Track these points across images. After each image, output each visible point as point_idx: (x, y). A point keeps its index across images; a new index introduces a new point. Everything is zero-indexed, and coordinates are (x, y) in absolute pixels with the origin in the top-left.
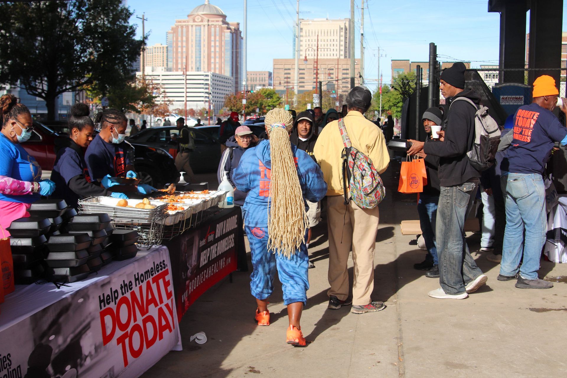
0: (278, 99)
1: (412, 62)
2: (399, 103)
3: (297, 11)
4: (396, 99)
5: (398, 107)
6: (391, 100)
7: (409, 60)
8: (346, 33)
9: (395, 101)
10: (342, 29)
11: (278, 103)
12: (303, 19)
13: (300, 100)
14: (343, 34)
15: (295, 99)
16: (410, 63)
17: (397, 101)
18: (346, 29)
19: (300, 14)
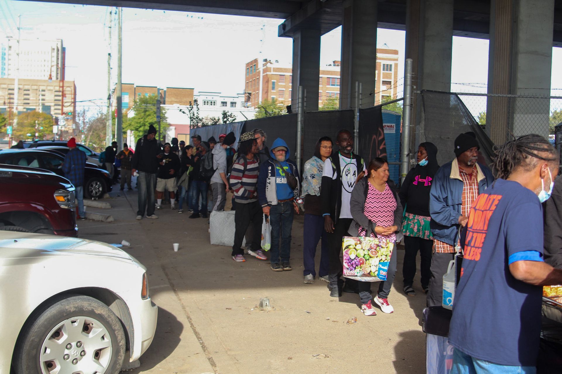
0: (3, 120)
1: (137, 86)
2: (140, 127)
3: (18, 27)
4: (137, 123)
5: (140, 131)
6: (133, 123)
7: (134, 84)
8: (58, 54)
9: (136, 125)
10: (54, 49)
11: (3, 124)
12: (11, 37)
13: (21, 121)
14: (55, 54)
15: (15, 121)
16: (135, 87)
17: (139, 125)
18: (58, 50)
19: (21, 30)
